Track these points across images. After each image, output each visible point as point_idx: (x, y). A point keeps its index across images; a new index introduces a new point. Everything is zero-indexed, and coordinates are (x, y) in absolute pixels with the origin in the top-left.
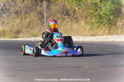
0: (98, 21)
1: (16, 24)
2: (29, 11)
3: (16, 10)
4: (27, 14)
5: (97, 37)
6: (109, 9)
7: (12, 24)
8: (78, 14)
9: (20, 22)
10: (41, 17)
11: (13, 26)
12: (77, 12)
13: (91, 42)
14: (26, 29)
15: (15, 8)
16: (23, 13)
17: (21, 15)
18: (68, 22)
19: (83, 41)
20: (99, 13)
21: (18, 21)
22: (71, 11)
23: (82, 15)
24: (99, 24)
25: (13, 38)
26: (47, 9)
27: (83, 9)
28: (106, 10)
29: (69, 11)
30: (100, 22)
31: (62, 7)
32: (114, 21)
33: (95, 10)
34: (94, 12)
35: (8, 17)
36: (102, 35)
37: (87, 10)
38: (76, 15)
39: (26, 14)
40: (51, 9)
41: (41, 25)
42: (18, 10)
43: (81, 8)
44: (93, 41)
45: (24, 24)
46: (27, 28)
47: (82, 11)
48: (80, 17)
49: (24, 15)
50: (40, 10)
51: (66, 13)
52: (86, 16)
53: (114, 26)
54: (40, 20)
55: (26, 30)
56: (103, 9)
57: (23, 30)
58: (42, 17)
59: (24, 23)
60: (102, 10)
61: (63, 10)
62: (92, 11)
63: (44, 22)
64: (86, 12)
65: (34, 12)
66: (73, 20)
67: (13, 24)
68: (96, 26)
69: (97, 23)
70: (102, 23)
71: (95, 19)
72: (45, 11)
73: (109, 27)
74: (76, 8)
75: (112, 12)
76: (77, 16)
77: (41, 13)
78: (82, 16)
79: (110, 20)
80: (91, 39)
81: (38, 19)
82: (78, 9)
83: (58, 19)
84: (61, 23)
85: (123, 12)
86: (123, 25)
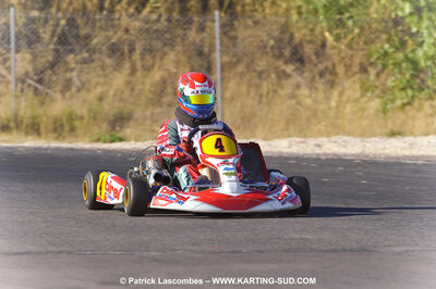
0: (408, 81)
1: (112, 92)
2: (160, 47)
3: (113, 41)
4: (154, 57)
5: (407, 139)
7: (99, 90)
8: (336, 59)
9: (128, 83)
10: (202, 66)
11: (101, 98)
12: (332, 52)
13: (388, 157)
14: (150, 108)
15: (111, 33)
16: (138, 52)
17: (130, 57)
18: (298, 86)
19: (358, 155)
20: (411, 55)
21: (119, 80)
22: (310, 46)
23: (347, 61)
24: (410, 92)
25: (105, 142)
26: (225, 40)
27: (352, 39)
29: (301, 44)
30: (415, 87)
31: (276, 34)
33: (397, 44)
34: (394, 52)
35: (85, 66)
37: (365, 43)
39: (148, 57)
40: (239, 40)
42: (121, 41)
43: (345, 37)
44: (394, 155)
45: (140, 90)
46: (153, 105)
47: (350, 46)
48: (340, 69)
49: (142, 59)
50: (198, 41)
51: (294, 54)
52: (361, 64)
55: (148, 113)
56: (427, 40)
57: (138, 114)
58: (206, 66)
59: (140, 87)
60: (421, 44)
61: (279, 40)
62: (386, 46)
64: (362, 50)
65: (179, 48)
66: (318, 77)
67: (103, 92)
68: (399, 102)
69: (404, 89)
70: (423, 90)
71: (399, 76)
72: (218, 47)
74: (327, 34)
76: (329, 64)
77: (200, 54)
78: (350, 66)
80: (387, 146)
82: (335, 40)
83: (264, 76)
84: (275, 87)
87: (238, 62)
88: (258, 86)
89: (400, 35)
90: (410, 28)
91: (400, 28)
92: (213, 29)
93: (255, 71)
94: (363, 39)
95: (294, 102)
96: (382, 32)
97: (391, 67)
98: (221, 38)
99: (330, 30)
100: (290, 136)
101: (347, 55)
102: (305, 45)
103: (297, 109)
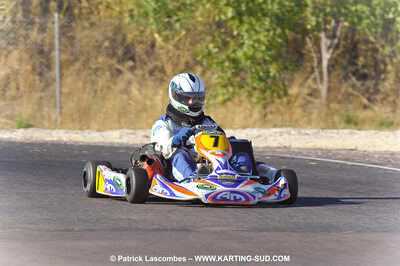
0: (229, 79)
2: (4, 45)
6: (264, 44)
8: (164, 58)
10: (42, 63)
12: (161, 51)
18: (129, 83)
20: (232, 55)
22: (141, 46)
23: (174, 60)
24: (231, 89)
26: (64, 40)
27: (179, 40)
28: (256, 45)
29: (133, 44)
30: (235, 84)
31: (110, 34)
32: (280, 84)
33: (220, 45)
34: (217, 52)
36: (244, 127)
37: (191, 44)
38: (156, 60)
40: (76, 40)
41: (43, 91)
43: (173, 38)
47: (177, 47)
48: (169, 69)
50: (39, 41)
51: (126, 53)
52: (187, 63)
53: (279, 97)
54: (41, 74)
56: (248, 42)
58: (46, 63)
60: (241, 45)
61: (113, 41)
62: (211, 46)
63: (54, 80)
64: (188, 50)
65: (21, 47)
66: (147, 75)
68: (221, 98)
69: (225, 86)
70: (243, 87)
71: (221, 74)
72: (57, 46)
73: (263, 102)
74: (156, 36)
75: (273, 52)
76: (159, 64)
77: (41, 52)
78: (177, 65)
79: (268, 77)
81: (34, 69)
82: (163, 41)
83: (99, 73)
84: (109, 84)
85: (310, 52)
86: (310, 95)
87: (76, 60)
88: (93, 83)
89: (223, 37)
90: (232, 30)
91: (223, 30)
92: (52, 29)
93: (90, 68)
94: (189, 39)
95: (125, 97)
96: (207, 34)
97: (214, 66)
98: (60, 38)
99: (159, 32)
100: (121, 128)
101: (174, 54)
102: (136, 45)
103: (129, 104)
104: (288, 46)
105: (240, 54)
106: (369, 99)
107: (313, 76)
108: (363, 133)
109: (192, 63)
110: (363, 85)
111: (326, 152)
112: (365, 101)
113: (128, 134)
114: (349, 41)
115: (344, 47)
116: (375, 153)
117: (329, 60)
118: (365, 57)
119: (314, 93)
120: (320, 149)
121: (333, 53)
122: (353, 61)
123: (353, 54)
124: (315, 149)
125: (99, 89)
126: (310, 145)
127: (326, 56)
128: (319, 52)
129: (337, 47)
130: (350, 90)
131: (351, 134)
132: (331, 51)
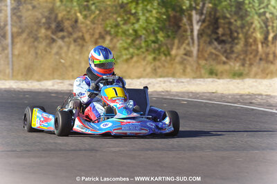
0: (129, 44)
8: (84, 30)
12: (82, 25)
18: (61, 48)
20: (132, 27)
22: (68, 21)
23: (91, 31)
24: (131, 50)
26: (14, 18)
27: (95, 18)
29: (62, 21)
31: (47, 14)
32: (165, 47)
36: (139, 78)
37: (103, 20)
38: (80, 31)
40: (23, 18)
43: (90, 16)
47: (93, 22)
48: (87, 37)
51: (57, 27)
52: (100, 33)
53: (165, 55)
56: (142, 18)
58: (2, 34)
60: (138, 20)
61: (48, 18)
63: (7, 46)
64: (101, 24)
66: (72, 42)
68: (125, 57)
69: (126, 49)
72: (9, 22)
74: (79, 14)
75: (161, 25)
76: (80, 34)
78: (93, 35)
82: (83, 18)
84: (47, 48)
85: (185, 25)
86: (185, 54)
87: (23, 32)
88: (36, 48)
90: (131, 10)
92: (6, 11)
93: (33, 37)
94: (101, 17)
95: (57, 57)
96: (114, 13)
99: (80, 12)
100: (54, 79)
101: (91, 27)
102: (64, 21)
103: (60, 62)
104: (170, 21)
105: (137, 26)
106: (227, 58)
107: (187, 42)
108: (221, 81)
109: (103, 33)
110: (222, 48)
111: (195, 95)
112: (224, 59)
113: (58, 83)
114: (212, 17)
115: (209, 21)
116: (230, 95)
117: (199, 31)
118: (224, 28)
119: (188, 54)
120: (192, 93)
121: (201, 25)
122: (215, 31)
123: (216, 26)
124: (188, 93)
125: (39, 52)
126: (184, 90)
127: (196, 28)
128: (191, 24)
129: (204, 21)
130: (213, 51)
131: (212, 82)
132: (200, 24)
